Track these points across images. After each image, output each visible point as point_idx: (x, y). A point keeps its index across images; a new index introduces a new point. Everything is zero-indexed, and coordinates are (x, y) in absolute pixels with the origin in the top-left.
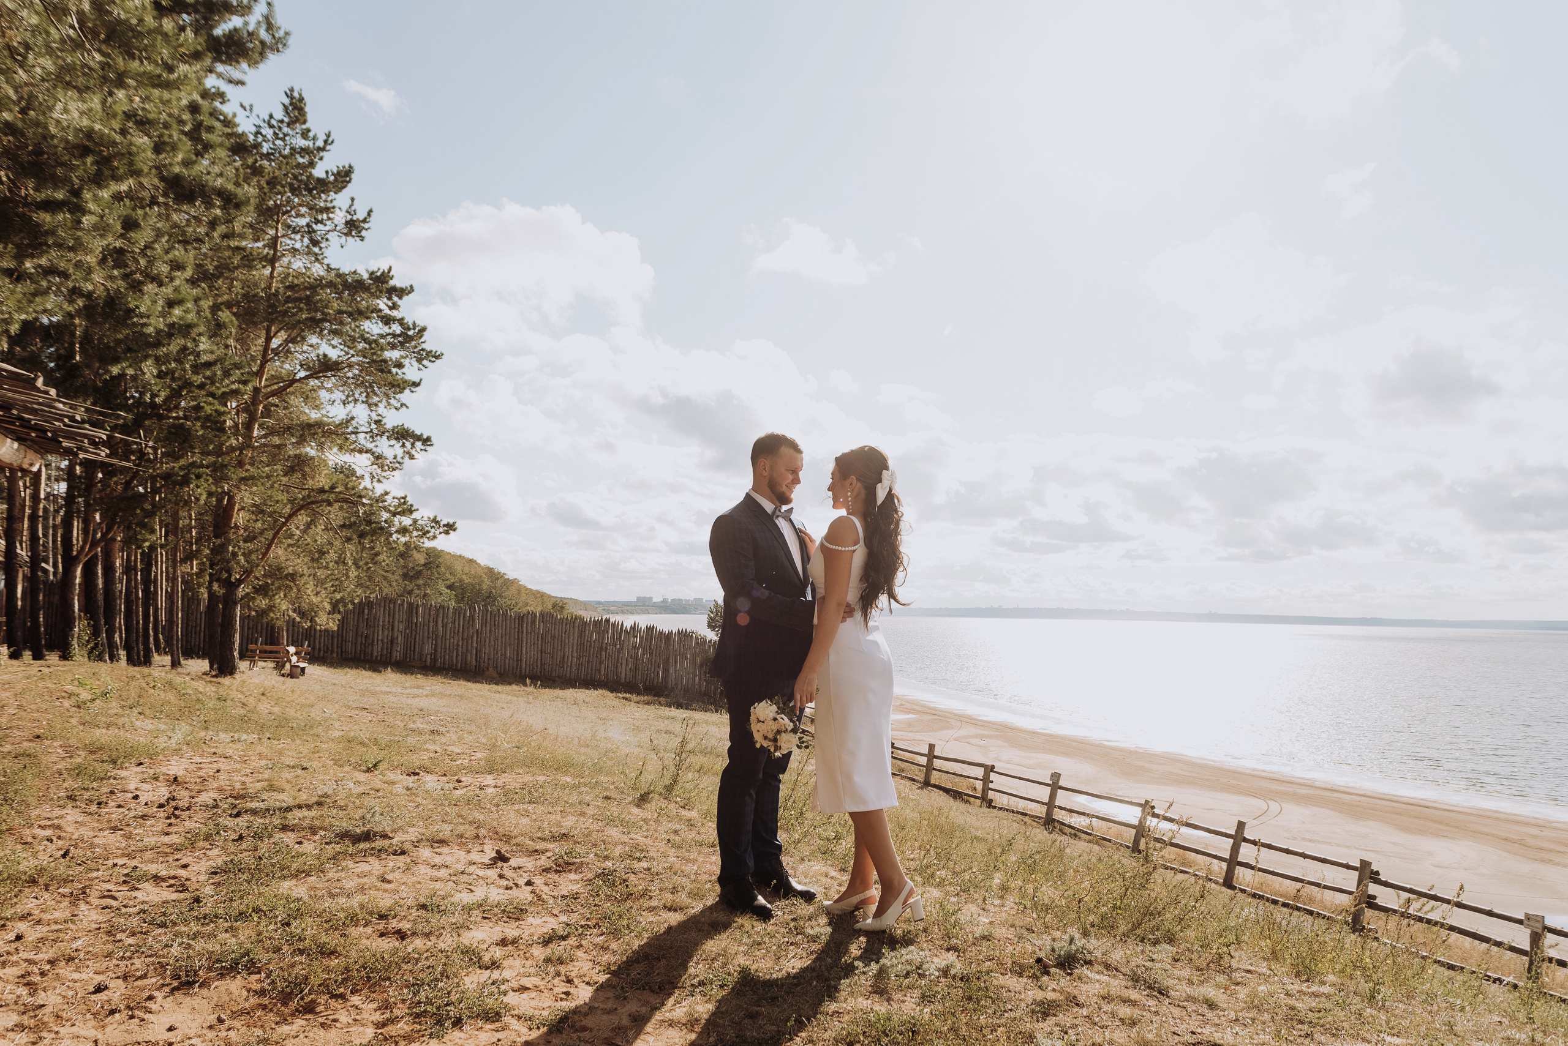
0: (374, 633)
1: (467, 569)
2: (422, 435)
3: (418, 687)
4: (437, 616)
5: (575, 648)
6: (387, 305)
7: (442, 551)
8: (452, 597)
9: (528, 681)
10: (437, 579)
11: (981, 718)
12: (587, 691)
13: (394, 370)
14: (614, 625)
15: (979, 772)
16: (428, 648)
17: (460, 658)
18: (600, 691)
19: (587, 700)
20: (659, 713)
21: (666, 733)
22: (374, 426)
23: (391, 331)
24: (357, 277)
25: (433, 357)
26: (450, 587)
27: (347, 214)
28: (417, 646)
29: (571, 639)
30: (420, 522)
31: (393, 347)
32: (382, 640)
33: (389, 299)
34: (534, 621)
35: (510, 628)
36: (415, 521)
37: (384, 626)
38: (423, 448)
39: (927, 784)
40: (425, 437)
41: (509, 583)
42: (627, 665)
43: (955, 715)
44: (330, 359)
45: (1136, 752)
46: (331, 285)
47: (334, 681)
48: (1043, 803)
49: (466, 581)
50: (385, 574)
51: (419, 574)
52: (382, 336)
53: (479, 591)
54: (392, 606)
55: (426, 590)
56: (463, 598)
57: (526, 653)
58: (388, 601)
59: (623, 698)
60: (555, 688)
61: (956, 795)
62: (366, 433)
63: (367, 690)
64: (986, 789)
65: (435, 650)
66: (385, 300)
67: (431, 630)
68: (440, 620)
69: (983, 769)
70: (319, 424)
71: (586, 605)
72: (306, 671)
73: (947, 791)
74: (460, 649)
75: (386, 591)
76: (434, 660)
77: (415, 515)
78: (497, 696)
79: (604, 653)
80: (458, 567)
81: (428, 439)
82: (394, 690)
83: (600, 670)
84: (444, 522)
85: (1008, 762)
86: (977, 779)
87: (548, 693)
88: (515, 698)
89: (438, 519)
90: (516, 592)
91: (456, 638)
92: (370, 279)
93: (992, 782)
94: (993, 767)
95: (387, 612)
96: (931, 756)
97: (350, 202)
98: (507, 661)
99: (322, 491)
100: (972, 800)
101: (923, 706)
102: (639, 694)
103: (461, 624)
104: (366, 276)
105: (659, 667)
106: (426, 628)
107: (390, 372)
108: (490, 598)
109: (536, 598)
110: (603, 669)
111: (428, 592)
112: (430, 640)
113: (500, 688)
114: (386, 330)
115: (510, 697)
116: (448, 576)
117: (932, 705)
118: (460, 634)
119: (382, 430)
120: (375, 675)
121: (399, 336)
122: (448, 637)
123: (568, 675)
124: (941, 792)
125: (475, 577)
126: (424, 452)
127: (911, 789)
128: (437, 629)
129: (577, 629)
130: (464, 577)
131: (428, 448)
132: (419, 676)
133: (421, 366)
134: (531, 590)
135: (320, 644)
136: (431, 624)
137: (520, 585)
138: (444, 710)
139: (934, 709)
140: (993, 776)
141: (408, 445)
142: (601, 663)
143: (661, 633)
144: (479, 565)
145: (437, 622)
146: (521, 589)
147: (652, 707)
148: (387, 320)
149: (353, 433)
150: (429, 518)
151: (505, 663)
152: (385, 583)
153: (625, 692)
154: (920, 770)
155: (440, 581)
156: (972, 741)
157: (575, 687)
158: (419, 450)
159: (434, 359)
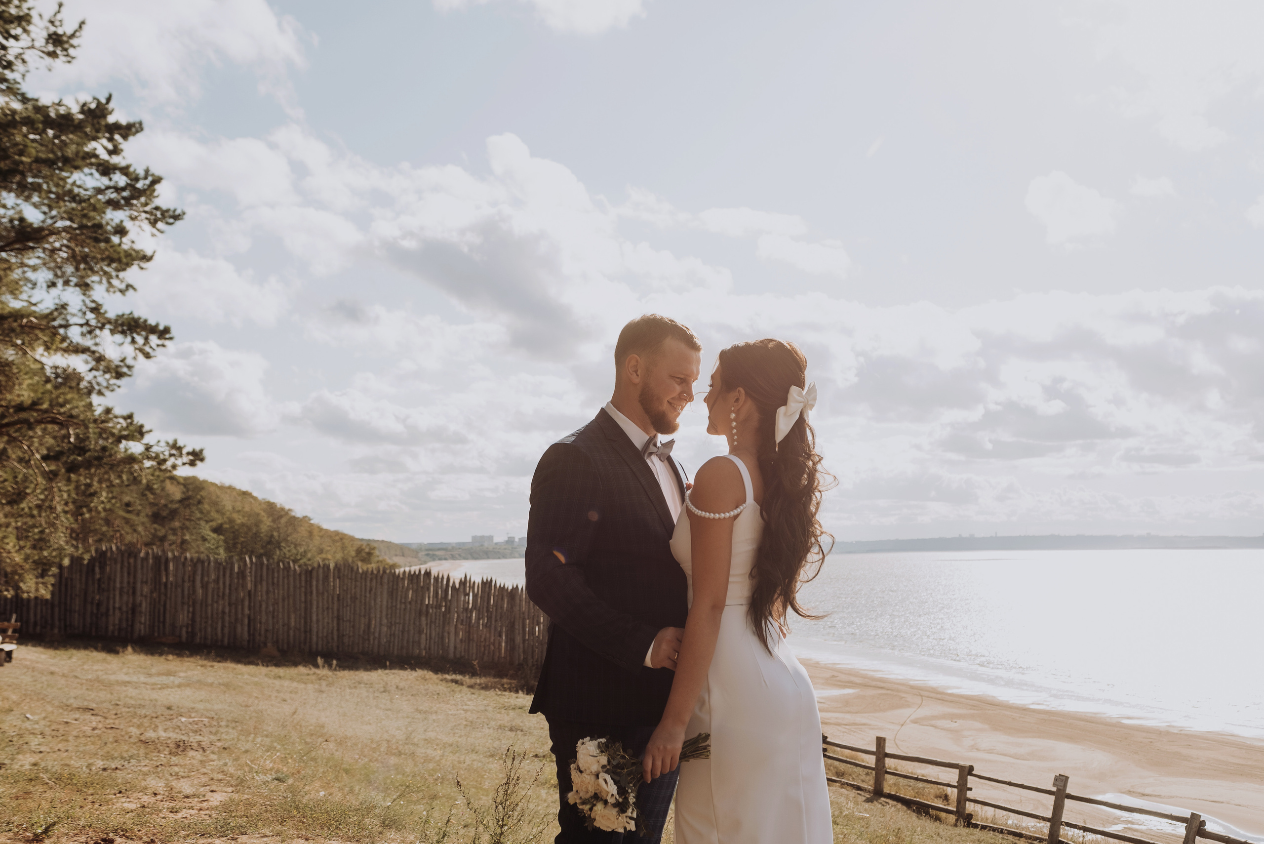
0: (108, 598)
1: (238, 506)
2: (157, 325)
3: (169, 674)
4: (194, 573)
5: (384, 613)
6: (105, 148)
7: (205, 481)
8: (221, 543)
9: (320, 661)
10: (199, 519)
11: (949, 691)
12: (402, 672)
13: (115, 239)
14: (436, 579)
15: (952, 776)
16: (183, 618)
17: (226, 630)
18: (420, 673)
19: (402, 685)
20: (502, 700)
21: (511, 730)
22: (90, 316)
23: (112, 184)
24: (62, 110)
25: (171, 217)
26: (217, 530)
27: (49, 25)
28: (168, 616)
29: (379, 600)
30: (154, 449)
31: (114, 205)
32: (120, 609)
33: (111, 139)
34: (326, 577)
35: (295, 586)
36: (148, 448)
37: (121, 588)
38: (160, 342)
39: (878, 793)
40: (161, 328)
41: (294, 522)
42: (456, 634)
43: (912, 687)
44: (31, 225)
45: (1168, 733)
46: (28, 121)
47: (53, 669)
48: (1044, 819)
49: (239, 522)
50: (127, 516)
51: (173, 513)
52: (99, 191)
53: (256, 535)
54: (132, 560)
55: (184, 535)
56: (235, 544)
57: (318, 621)
58: (130, 552)
59: (453, 681)
60: (357, 669)
61: (921, 809)
62: (81, 325)
63: (98, 680)
64: (962, 799)
65: (193, 620)
66: (104, 142)
67: (186, 592)
68: (198, 578)
69: (957, 771)
70: (17, 315)
71: (403, 550)
72: (14, 655)
73: (907, 803)
74: (227, 618)
75: (129, 538)
76: (192, 634)
77: (148, 439)
78: (277, 682)
79: (423, 619)
80: (227, 503)
81: (167, 330)
82: (134, 679)
83: (419, 643)
84: (189, 449)
85: (990, 751)
86: (949, 785)
87: (347, 676)
88: (303, 686)
89: (180, 443)
90: (305, 534)
91: (221, 602)
92: (82, 112)
93: (970, 789)
94: (971, 768)
95: (125, 570)
96: (881, 753)
97: (57, 7)
98: (291, 633)
99: (20, 408)
100: (943, 815)
101: (864, 677)
102: (474, 674)
103: (227, 583)
104: (75, 109)
105: (500, 636)
106: (179, 590)
107: (107, 241)
108: (271, 543)
109: (334, 541)
110: (423, 641)
111: (187, 537)
112: (186, 607)
113: (281, 671)
114: (105, 181)
115: (295, 684)
116: (214, 514)
117: (879, 675)
118: (226, 598)
119: (102, 320)
120: (109, 657)
121: (123, 189)
122: (210, 602)
123: (376, 650)
124: (899, 805)
125: (250, 516)
126: (161, 348)
127: (856, 803)
128: (194, 591)
129: (386, 587)
130: (235, 516)
131: (167, 343)
132: (170, 657)
133: (155, 231)
134: (327, 531)
135: (35, 615)
136: (187, 585)
137: (312, 525)
138: (200, 706)
139: (881, 680)
140: (971, 781)
141: (140, 340)
142: (420, 632)
143: (502, 589)
144: (255, 498)
145: (194, 581)
146: (313, 531)
147: (492, 693)
148: (106, 170)
149: (61, 326)
150: (168, 443)
151: (288, 636)
152: (127, 529)
153: (455, 672)
154: (867, 774)
155: (203, 523)
156: (940, 723)
157: (384, 667)
158: (154, 346)
159: (171, 220)
